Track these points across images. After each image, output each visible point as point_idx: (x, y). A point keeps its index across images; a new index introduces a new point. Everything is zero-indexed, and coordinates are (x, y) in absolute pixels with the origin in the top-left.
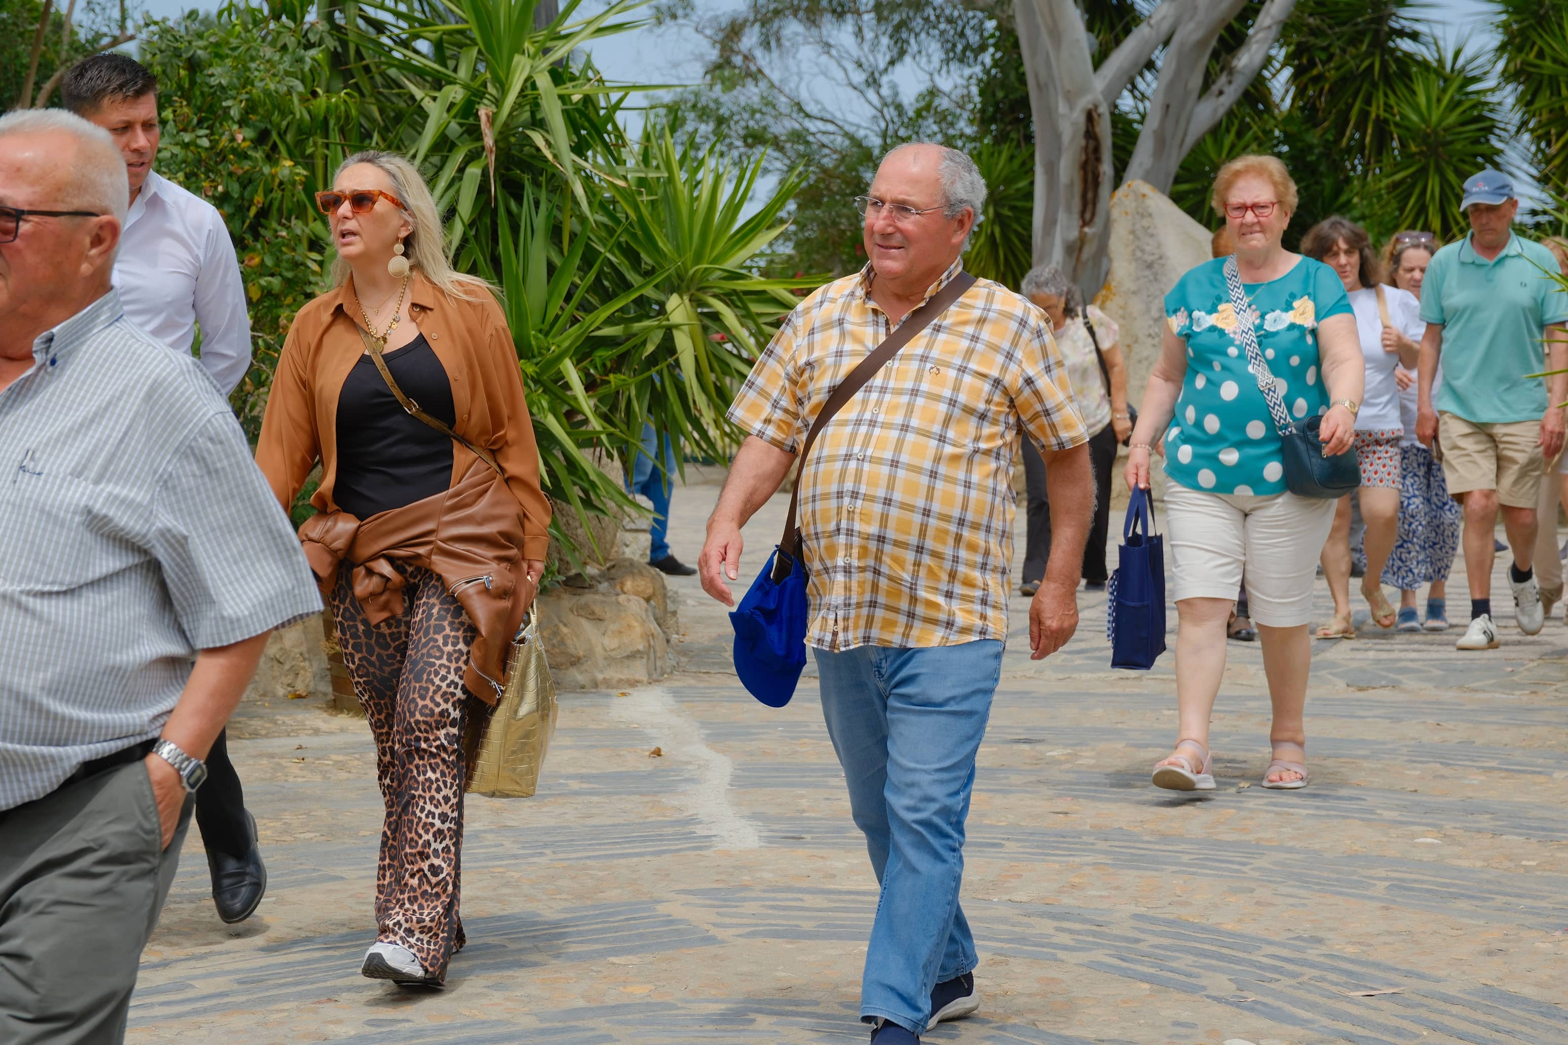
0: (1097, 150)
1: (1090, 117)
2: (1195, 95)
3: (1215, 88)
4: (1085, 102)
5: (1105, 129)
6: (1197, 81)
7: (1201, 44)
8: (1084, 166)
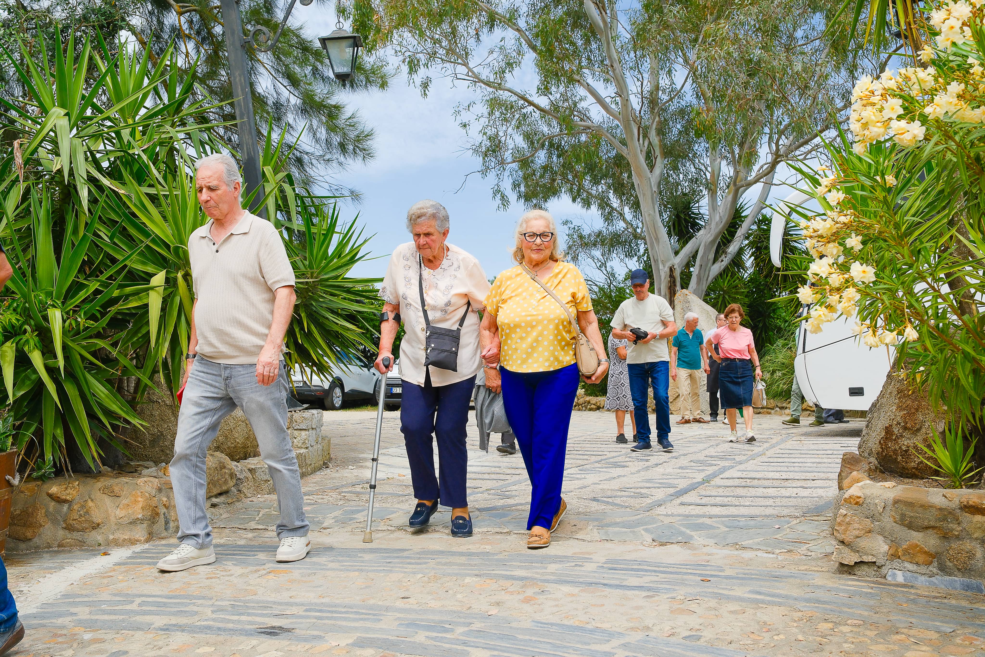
0: (674, 282)
1: (671, 270)
2: (711, 261)
3: (720, 259)
4: (669, 264)
5: (677, 274)
6: (712, 256)
7: (713, 242)
8: (670, 288)
